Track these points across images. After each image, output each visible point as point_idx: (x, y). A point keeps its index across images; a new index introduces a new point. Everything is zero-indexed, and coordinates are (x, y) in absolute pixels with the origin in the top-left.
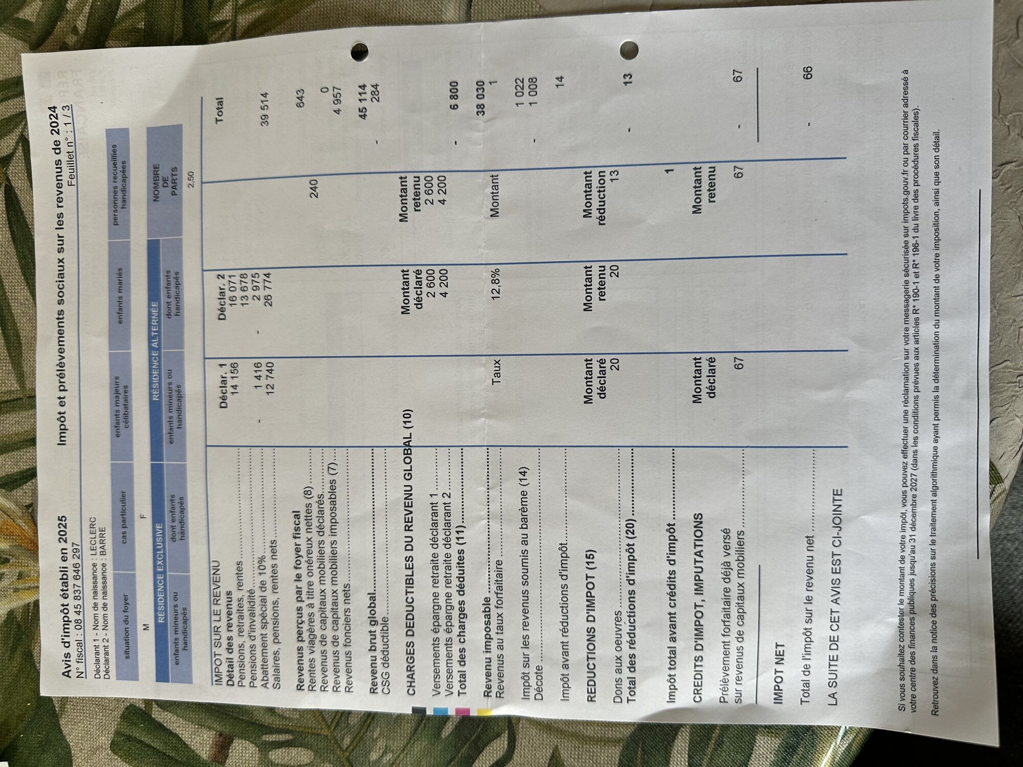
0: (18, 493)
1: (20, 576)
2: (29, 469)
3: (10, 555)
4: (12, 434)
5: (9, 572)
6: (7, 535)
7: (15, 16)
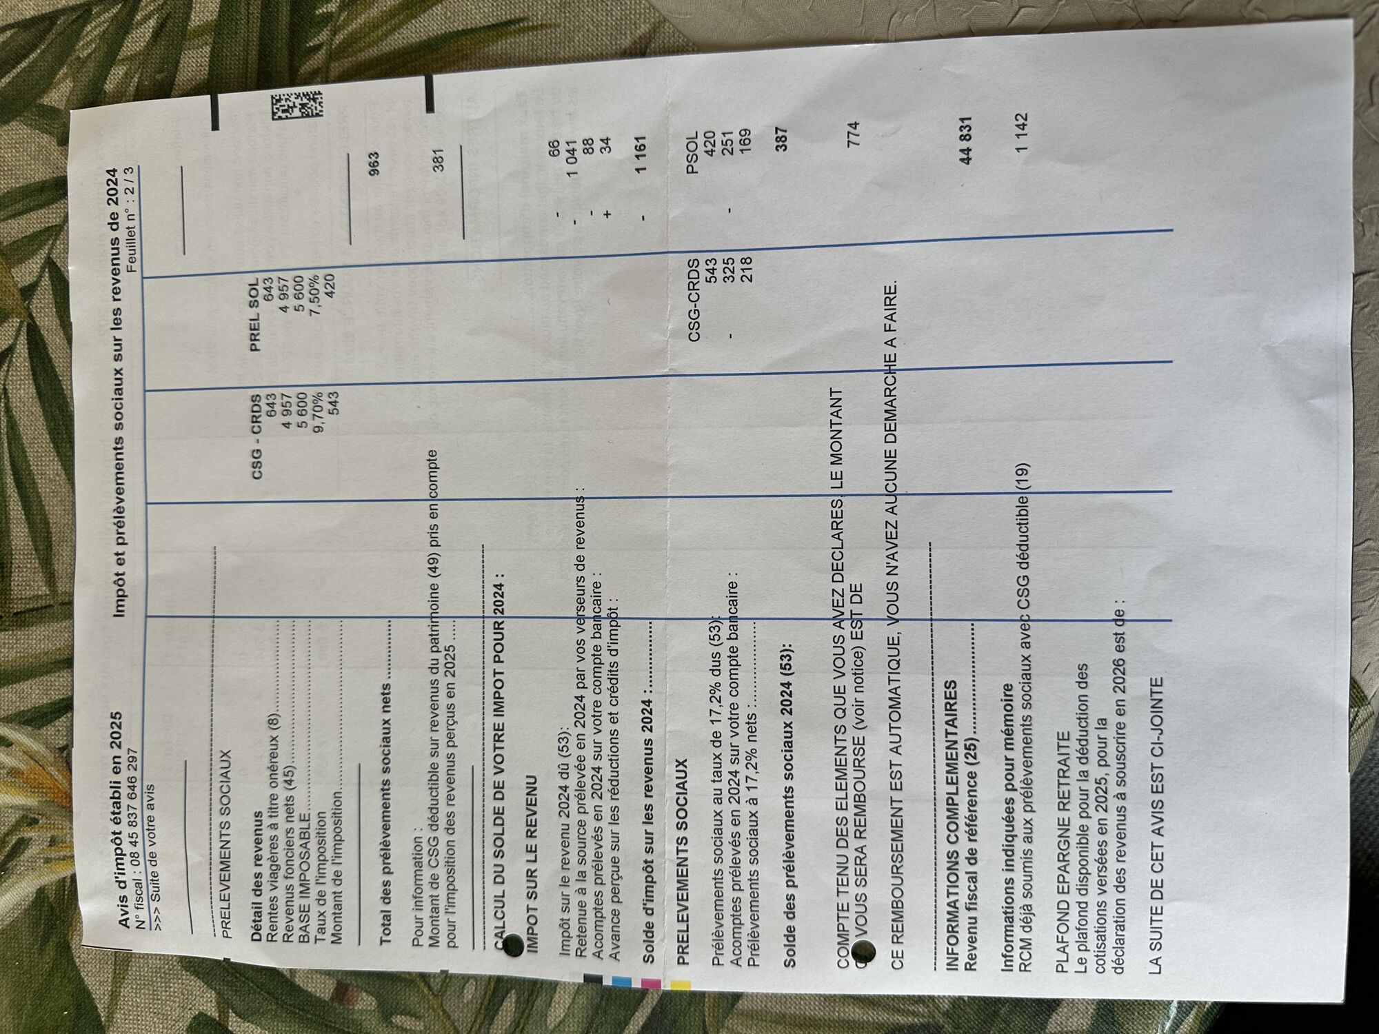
0: (48, 731)
1: (53, 842)
2: (63, 699)
3: (39, 814)
4: (40, 653)
5: (39, 836)
6: (35, 787)
7: (38, 101)
